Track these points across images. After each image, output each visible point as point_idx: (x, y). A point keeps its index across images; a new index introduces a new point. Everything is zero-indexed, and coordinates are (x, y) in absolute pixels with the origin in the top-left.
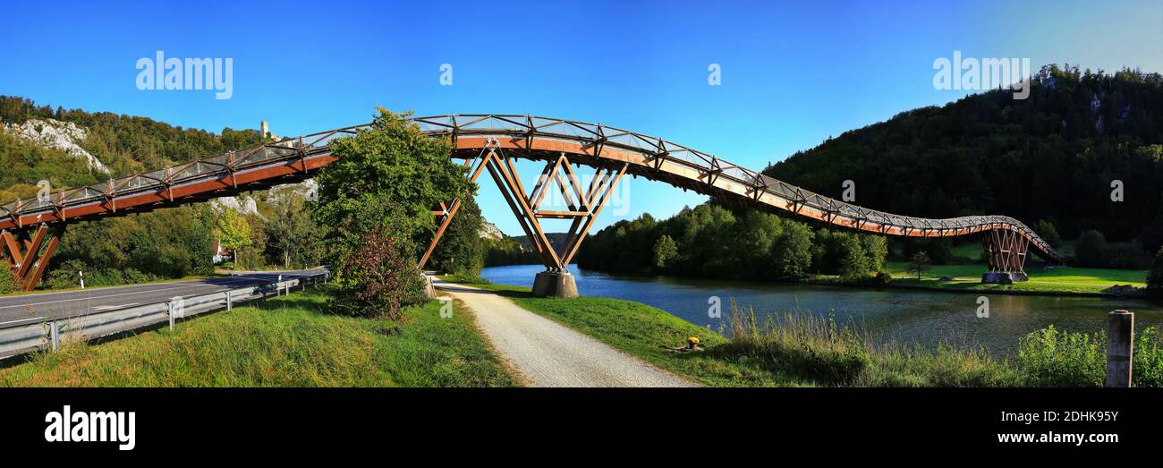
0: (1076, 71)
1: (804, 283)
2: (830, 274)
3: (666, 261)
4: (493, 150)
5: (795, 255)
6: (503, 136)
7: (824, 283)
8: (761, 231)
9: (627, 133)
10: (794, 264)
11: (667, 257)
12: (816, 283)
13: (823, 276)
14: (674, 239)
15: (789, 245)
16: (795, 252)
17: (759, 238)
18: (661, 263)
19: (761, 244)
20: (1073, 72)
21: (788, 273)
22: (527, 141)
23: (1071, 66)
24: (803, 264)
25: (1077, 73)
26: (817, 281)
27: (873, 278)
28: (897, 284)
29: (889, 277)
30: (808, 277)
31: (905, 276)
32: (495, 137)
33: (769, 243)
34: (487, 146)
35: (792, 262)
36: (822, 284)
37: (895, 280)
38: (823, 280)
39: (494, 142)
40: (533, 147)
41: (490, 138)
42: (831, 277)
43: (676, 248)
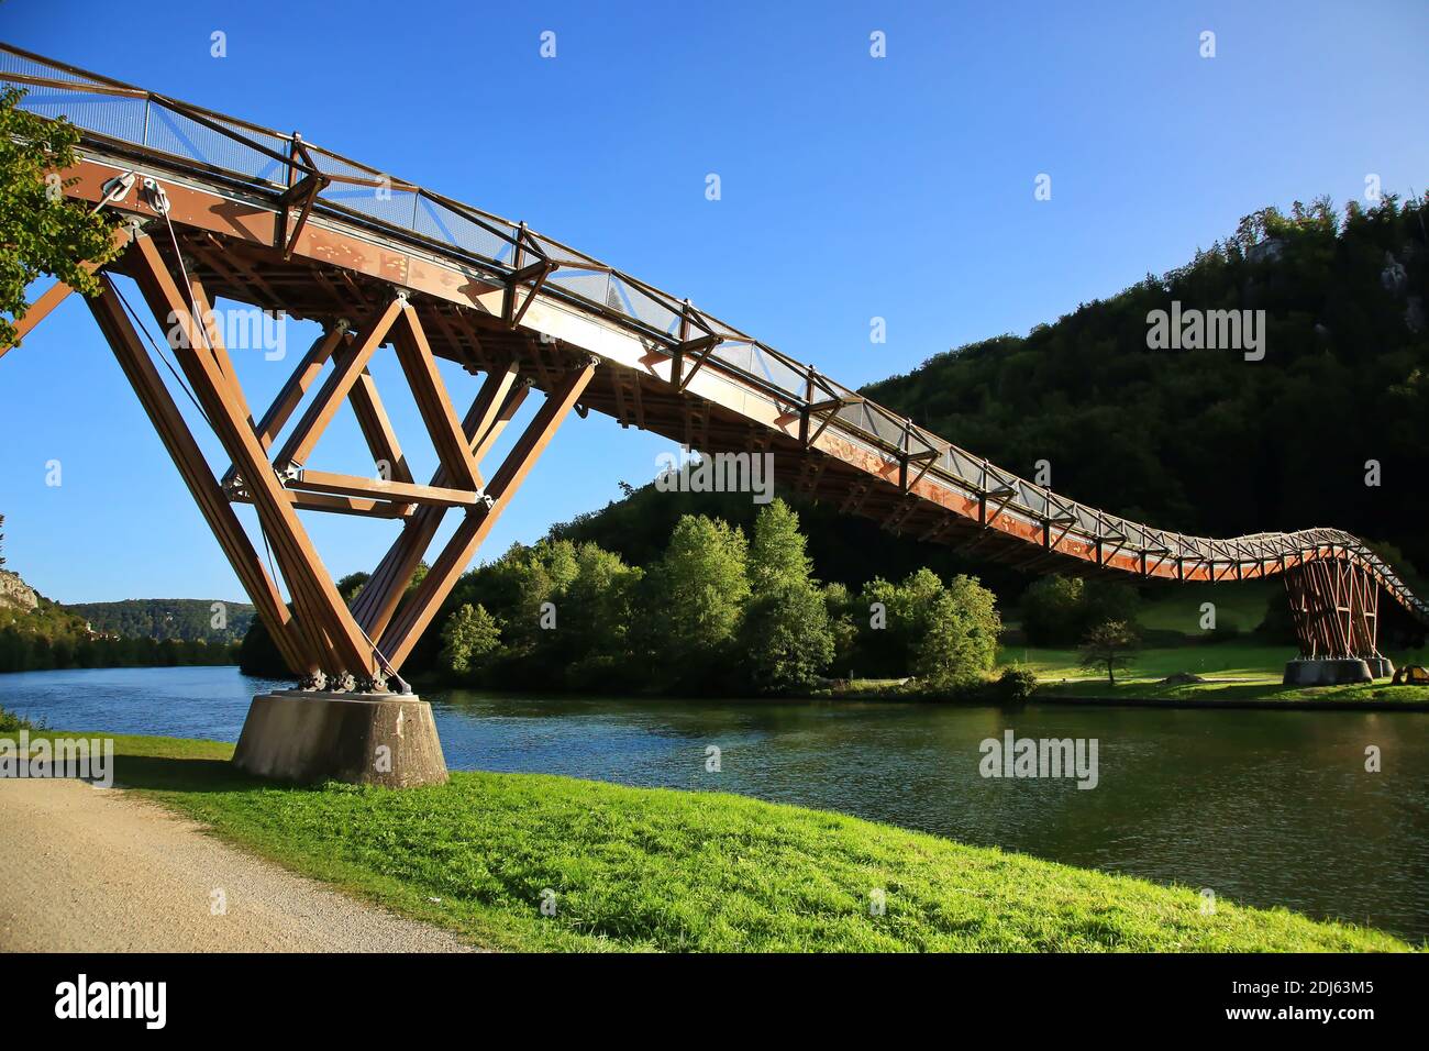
0: (1323, 214)
1: (824, 697)
2: (884, 678)
3: (471, 660)
4: (137, 222)
5: (797, 640)
6: (189, 184)
7: (869, 696)
8: (710, 589)
9: (598, 267)
10: (796, 658)
11: (473, 651)
12: (854, 696)
13: (864, 684)
14: (491, 611)
15: (785, 619)
16: (796, 633)
17: (705, 606)
18: (460, 663)
19: (710, 617)
20: (1316, 216)
21: (783, 679)
22: (281, 222)
23: (1308, 204)
24: (816, 657)
25: (1328, 219)
26: (855, 692)
27: (991, 685)
28: (1053, 695)
29: (1032, 679)
30: (831, 687)
31: (1072, 676)
32: (152, 177)
33: (732, 615)
34: (117, 198)
35: (793, 656)
36: (865, 700)
37: (1045, 687)
38: (867, 691)
39: (147, 195)
40: (303, 248)
41: (132, 175)
42: (887, 683)
43: (498, 632)
